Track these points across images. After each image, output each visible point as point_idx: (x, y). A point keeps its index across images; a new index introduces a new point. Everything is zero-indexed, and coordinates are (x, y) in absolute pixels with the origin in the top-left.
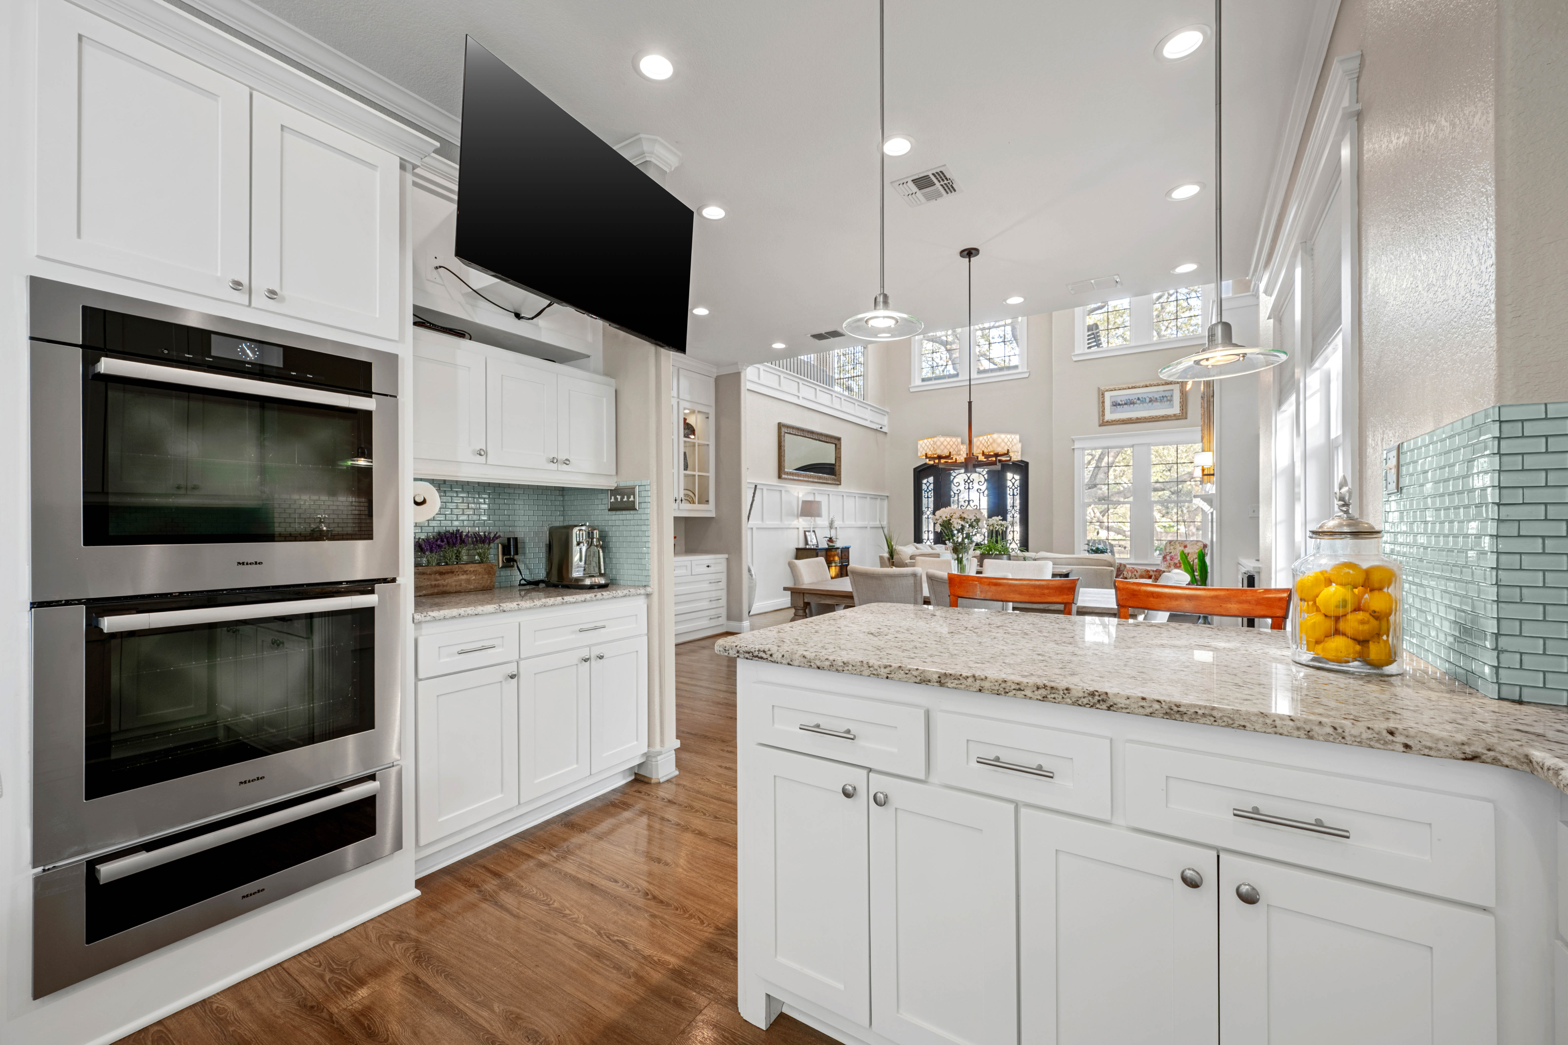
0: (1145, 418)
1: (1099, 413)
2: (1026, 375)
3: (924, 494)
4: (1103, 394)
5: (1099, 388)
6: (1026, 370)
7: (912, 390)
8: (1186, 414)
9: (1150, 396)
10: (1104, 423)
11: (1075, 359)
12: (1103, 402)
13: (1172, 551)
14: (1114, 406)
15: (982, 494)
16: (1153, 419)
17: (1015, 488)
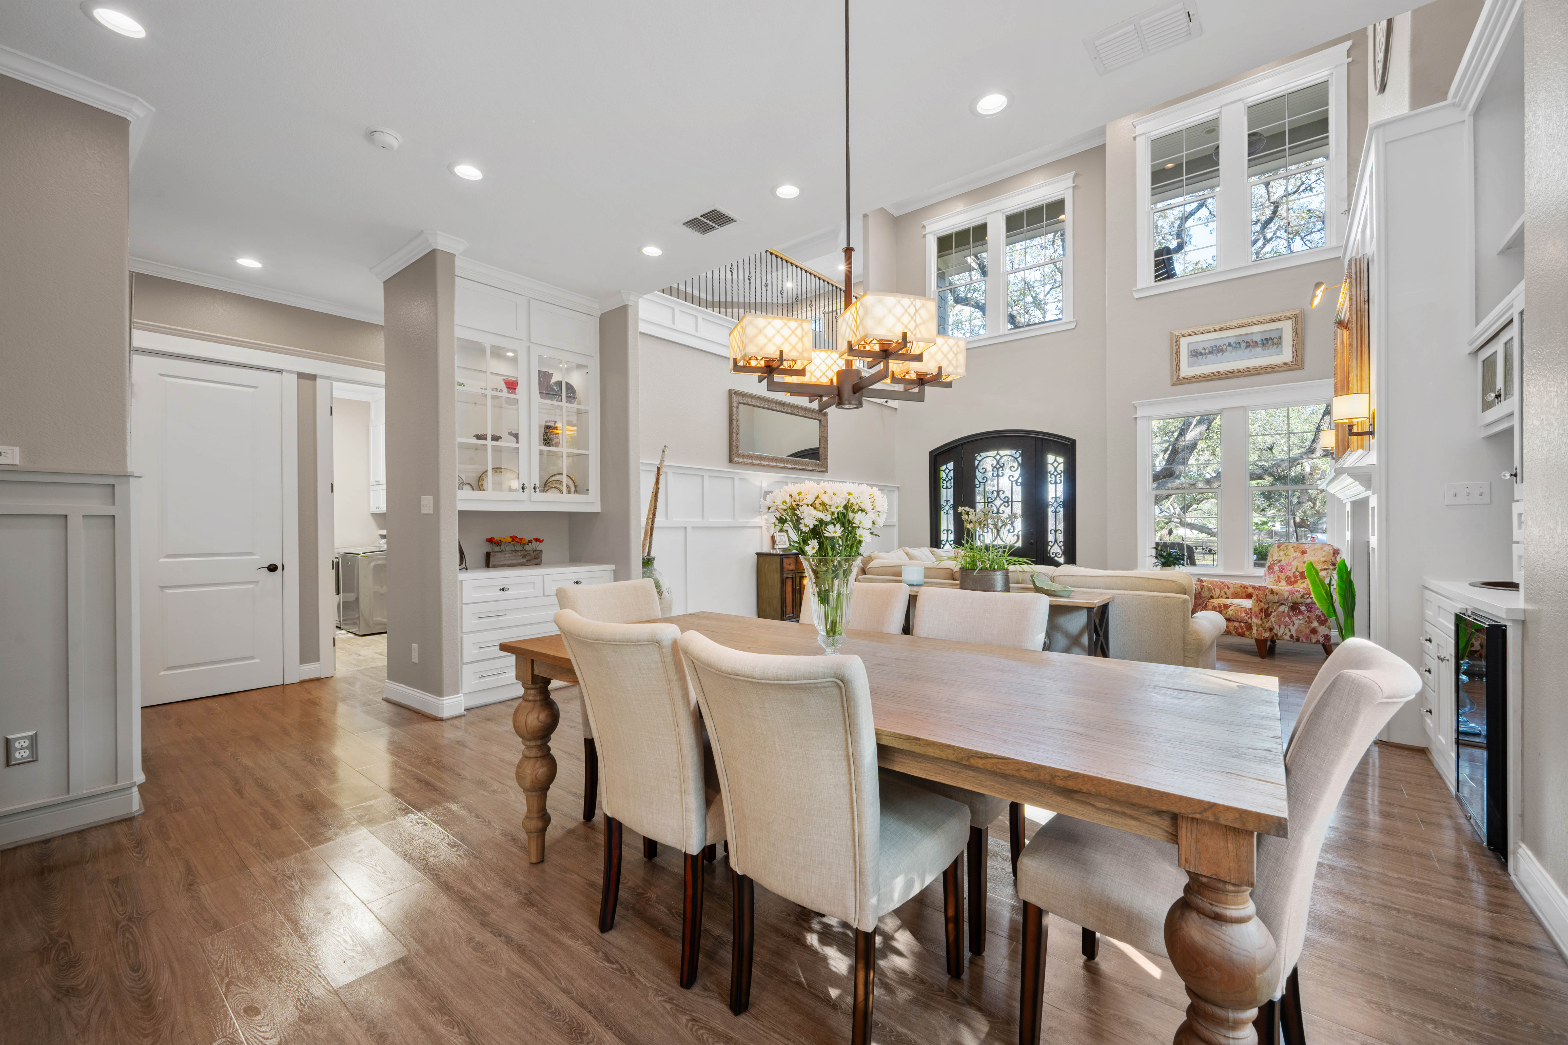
0: (1240, 371)
1: (1172, 367)
2: (1072, 326)
3: (943, 484)
4: (1177, 341)
5: (1171, 333)
6: (1072, 320)
8: (1303, 361)
9: (1247, 339)
10: (1179, 381)
11: (1137, 296)
12: (1178, 352)
13: (1283, 558)
14: (1194, 356)
15: (1014, 483)
16: (1252, 372)
17: (1059, 474)
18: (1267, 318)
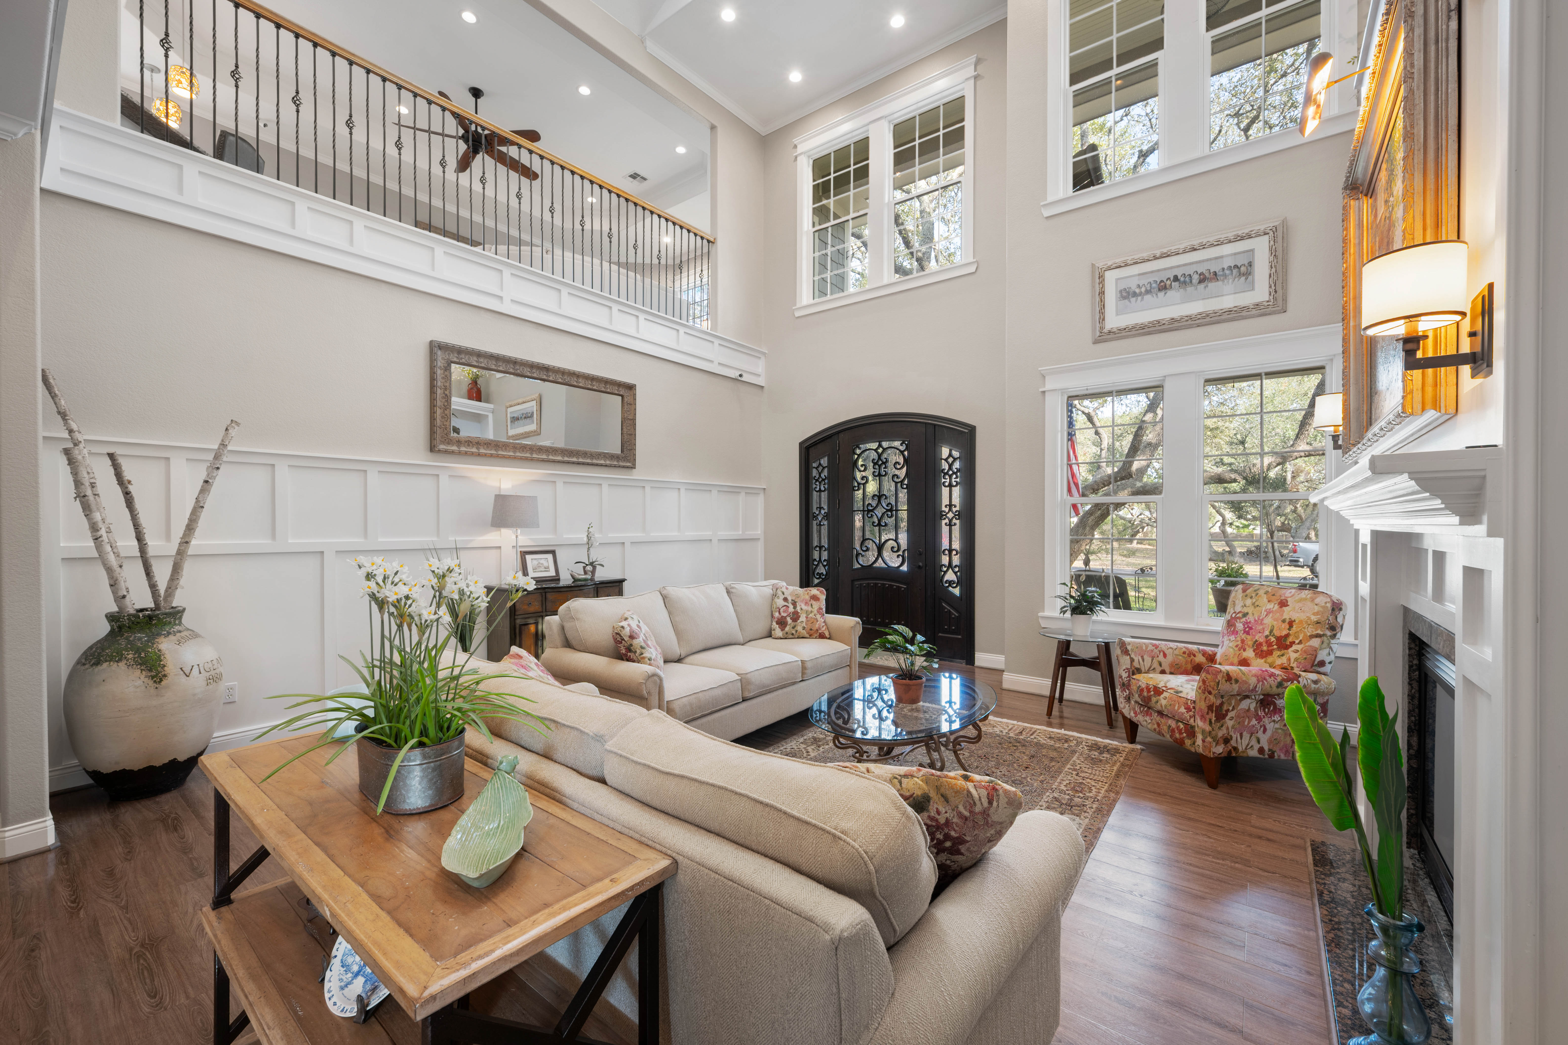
0: (1190, 318)
1: (1093, 316)
2: (972, 269)
4: (1101, 277)
5: (1093, 265)
6: (971, 260)
7: (797, 314)
8: (1285, 300)
9: (1201, 269)
10: (1104, 336)
11: (1047, 213)
12: (1102, 293)
13: (1250, 610)
14: (1124, 298)
15: (899, 485)
16: (1208, 319)
17: (954, 473)
18: (1231, 235)
